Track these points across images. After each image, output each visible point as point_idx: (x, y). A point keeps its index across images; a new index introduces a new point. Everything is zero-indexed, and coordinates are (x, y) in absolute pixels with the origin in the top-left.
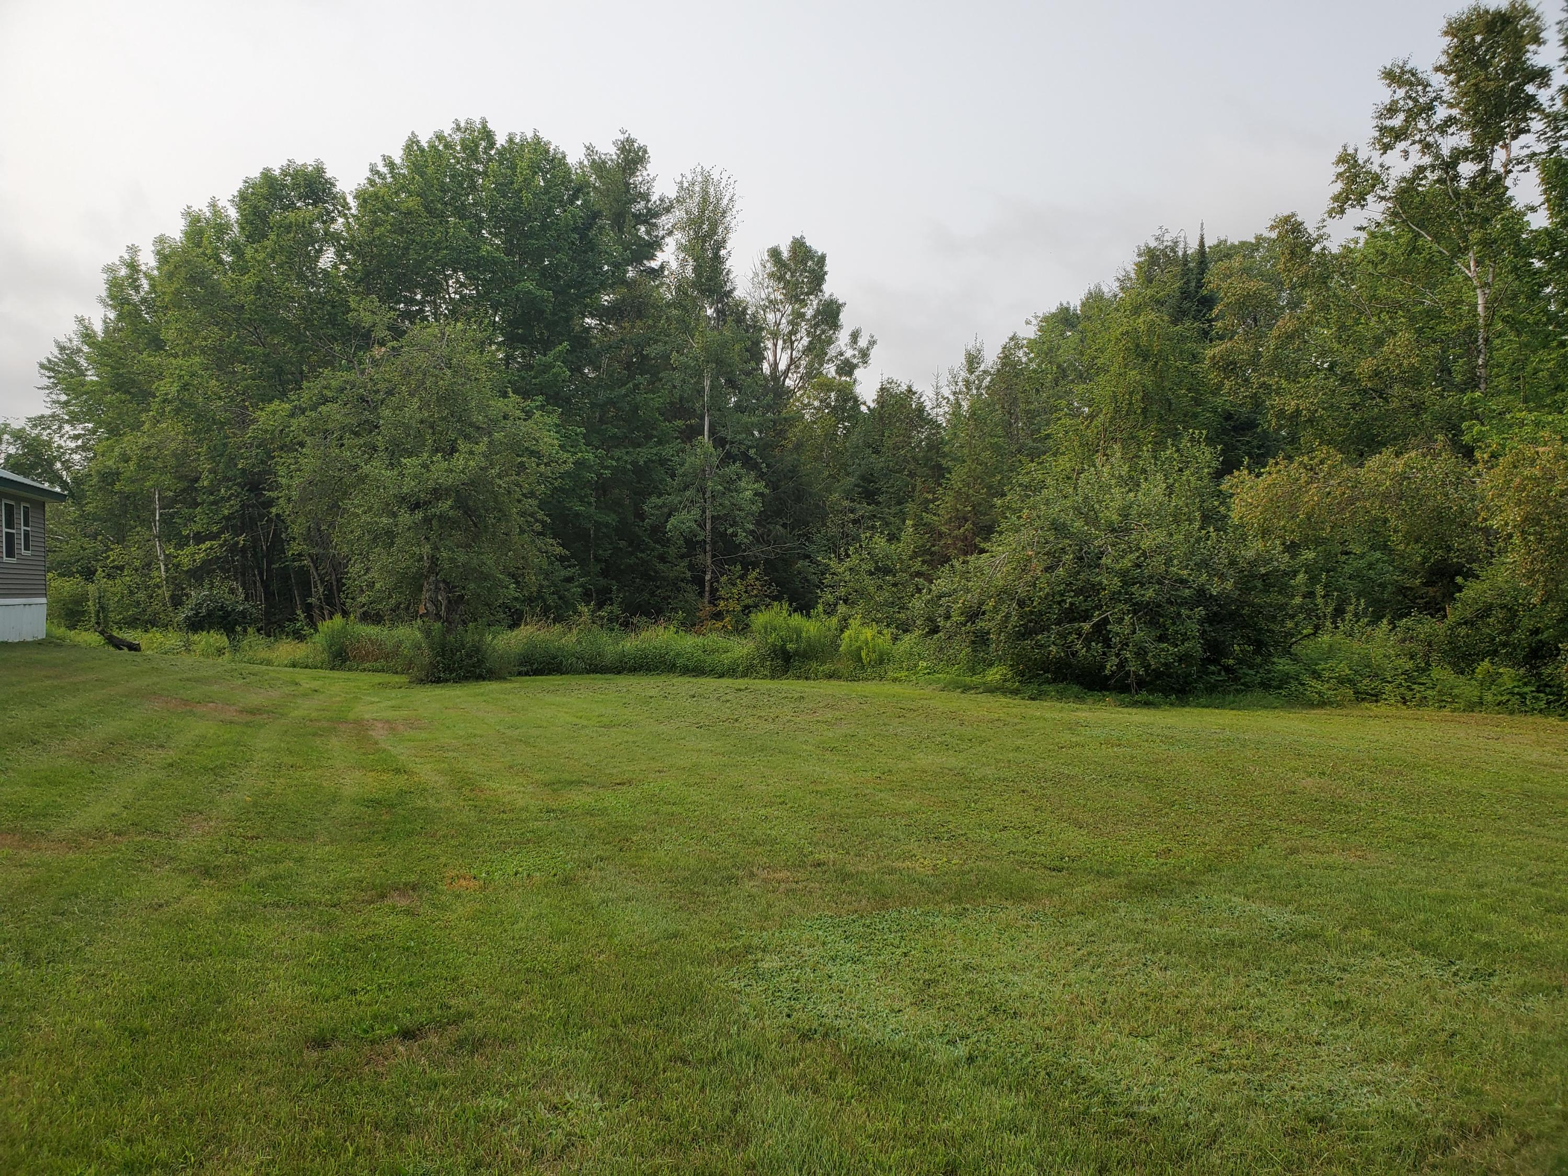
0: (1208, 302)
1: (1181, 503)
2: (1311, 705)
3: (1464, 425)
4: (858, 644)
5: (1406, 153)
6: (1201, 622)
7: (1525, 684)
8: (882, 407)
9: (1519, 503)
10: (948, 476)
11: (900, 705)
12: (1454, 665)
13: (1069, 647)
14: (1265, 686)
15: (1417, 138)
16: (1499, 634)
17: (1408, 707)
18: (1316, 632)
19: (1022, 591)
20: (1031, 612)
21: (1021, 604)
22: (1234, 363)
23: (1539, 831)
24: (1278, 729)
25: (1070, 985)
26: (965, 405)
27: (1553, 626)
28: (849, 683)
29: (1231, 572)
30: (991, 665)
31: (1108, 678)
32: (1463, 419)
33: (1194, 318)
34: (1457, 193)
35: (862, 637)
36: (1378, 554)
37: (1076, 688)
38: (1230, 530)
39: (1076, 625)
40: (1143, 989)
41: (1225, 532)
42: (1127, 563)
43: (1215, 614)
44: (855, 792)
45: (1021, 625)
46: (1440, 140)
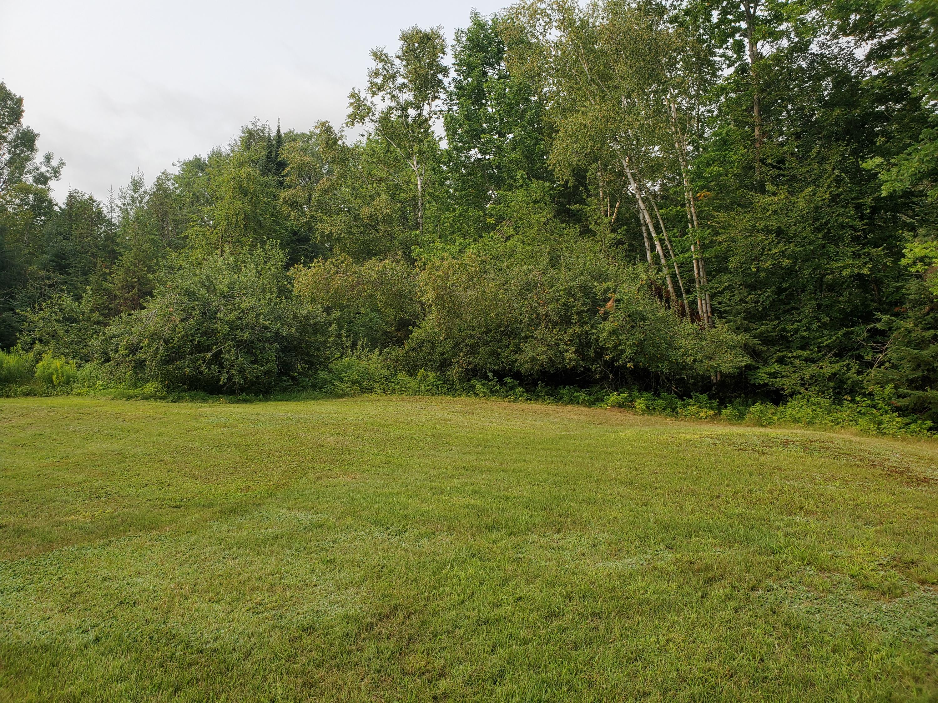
0: (282, 165)
1: (266, 282)
2: (339, 396)
3: (412, 247)
4: (50, 371)
5: (383, 99)
6: (277, 351)
7: (439, 380)
8: (71, 208)
9: (434, 289)
10: (120, 258)
11: (80, 411)
12: (408, 371)
13: (198, 369)
14: (314, 387)
15: (389, 91)
16: (427, 355)
17: (386, 395)
18: (342, 356)
19: (166, 333)
20: (173, 347)
21: (166, 342)
22: (296, 202)
23: (437, 454)
24: (318, 411)
25: (175, 578)
26: (132, 213)
27: (450, 351)
28: (43, 398)
29: (295, 323)
30: (148, 382)
31: (222, 386)
32: (412, 244)
33: (275, 174)
34: (407, 124)
35: (53, 366)
36: (374, 314)
37: (202, 394)
38: (294, 298)
39: (202, 355)
40: (220, 572)
41: (291, 300)
42: (232, 316)
43: (286, 347)
44: (38, 474)
45: (166, 356)
46: (399, 95)
